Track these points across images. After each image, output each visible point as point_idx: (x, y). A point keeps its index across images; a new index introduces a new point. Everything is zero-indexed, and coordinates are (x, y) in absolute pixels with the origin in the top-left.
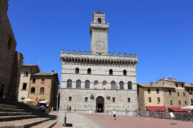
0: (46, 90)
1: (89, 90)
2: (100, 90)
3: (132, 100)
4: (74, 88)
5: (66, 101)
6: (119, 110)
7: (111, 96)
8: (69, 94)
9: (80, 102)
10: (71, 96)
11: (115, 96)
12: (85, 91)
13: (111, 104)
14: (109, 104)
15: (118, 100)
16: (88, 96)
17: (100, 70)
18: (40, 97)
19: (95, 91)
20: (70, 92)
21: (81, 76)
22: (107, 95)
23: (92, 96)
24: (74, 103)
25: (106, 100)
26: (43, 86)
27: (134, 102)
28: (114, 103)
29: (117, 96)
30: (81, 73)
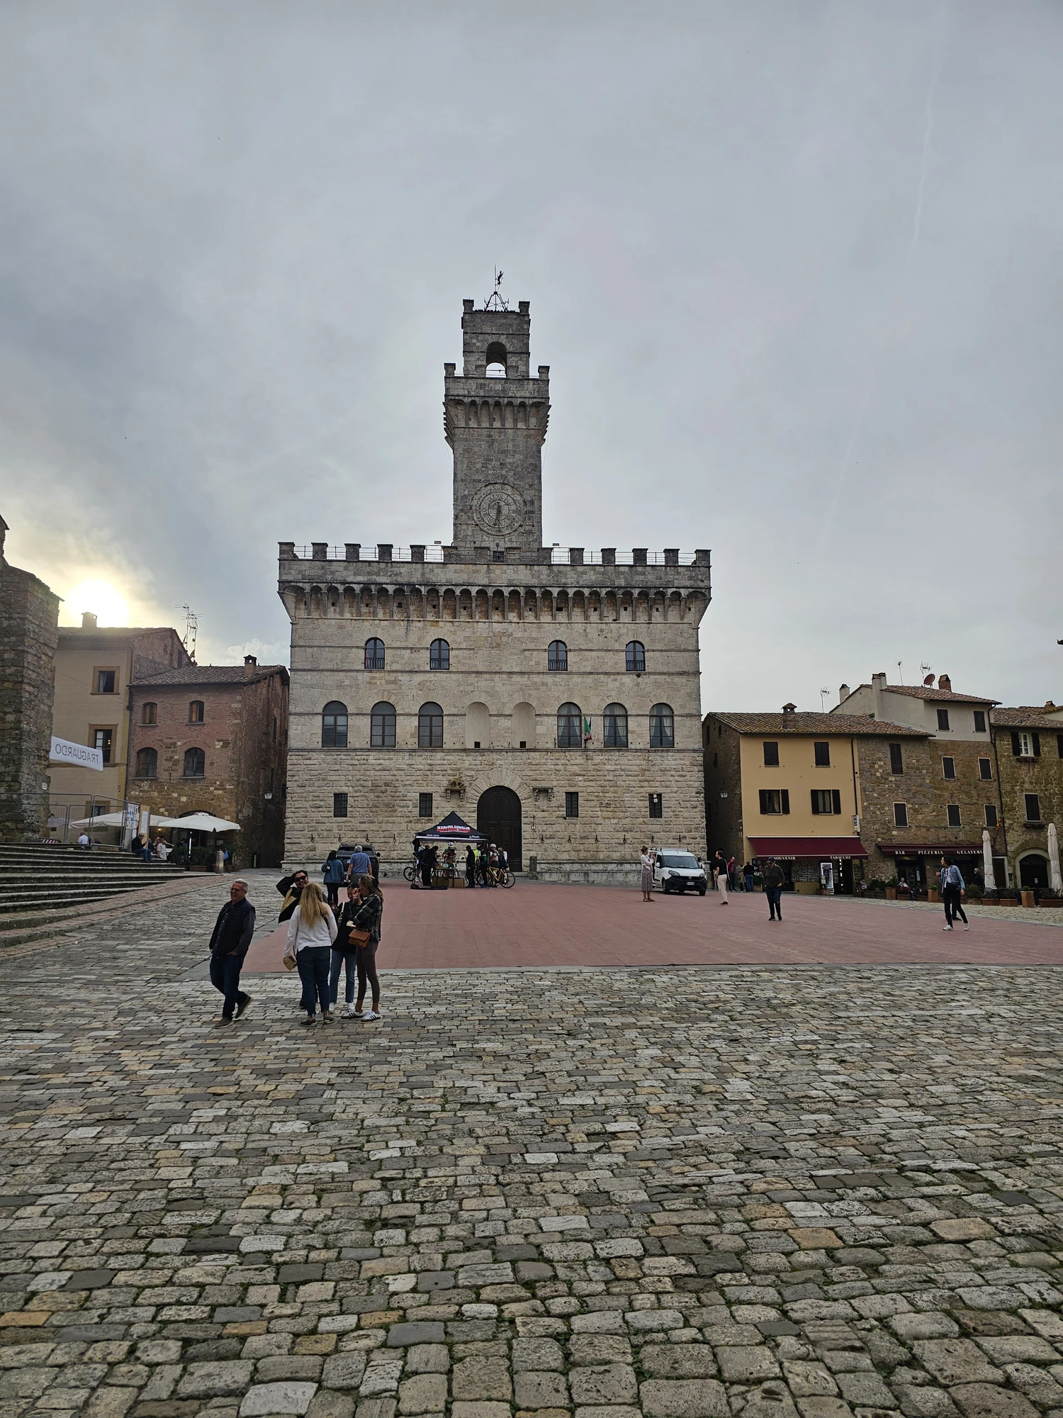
0: (212, 764)
1: (439, 755)
2: (495, 756)
3: (673, 803)
4: (357, 746)
5: (317, 815)
6: (601, 856)
7: (555, 783)
8: (334, 778)
9: (390, 819)
10: (345, 789)
11: (580, 785)
12: (421, 761)
13: (556, 827)
14: (545, 827)
15: (592, 804)
16: (437, 789)
17: (498, 645)
18: (184, 799)
19: (468, 760)
20: (337, 767)
21: (394, 682)
22: (538, 777)
23: (454, 784)
24: (363, 827)
25: (527, 807)
26: (195, 738)
27: (686, 814)
28: (574, 820)
29: (592, 784)
30: (395, 667)
